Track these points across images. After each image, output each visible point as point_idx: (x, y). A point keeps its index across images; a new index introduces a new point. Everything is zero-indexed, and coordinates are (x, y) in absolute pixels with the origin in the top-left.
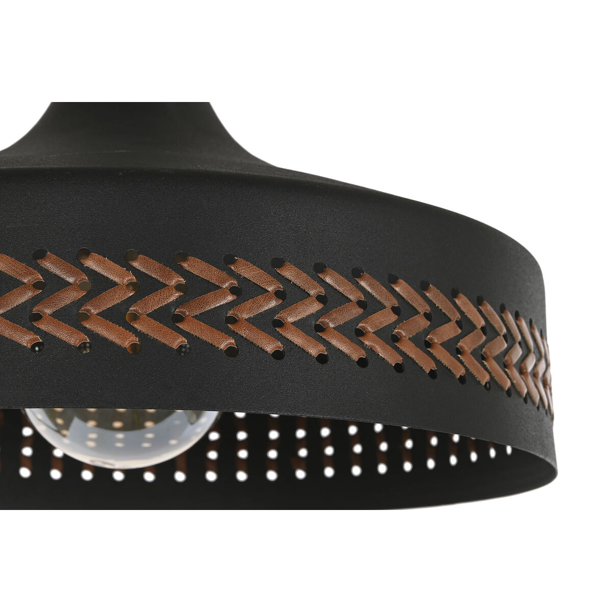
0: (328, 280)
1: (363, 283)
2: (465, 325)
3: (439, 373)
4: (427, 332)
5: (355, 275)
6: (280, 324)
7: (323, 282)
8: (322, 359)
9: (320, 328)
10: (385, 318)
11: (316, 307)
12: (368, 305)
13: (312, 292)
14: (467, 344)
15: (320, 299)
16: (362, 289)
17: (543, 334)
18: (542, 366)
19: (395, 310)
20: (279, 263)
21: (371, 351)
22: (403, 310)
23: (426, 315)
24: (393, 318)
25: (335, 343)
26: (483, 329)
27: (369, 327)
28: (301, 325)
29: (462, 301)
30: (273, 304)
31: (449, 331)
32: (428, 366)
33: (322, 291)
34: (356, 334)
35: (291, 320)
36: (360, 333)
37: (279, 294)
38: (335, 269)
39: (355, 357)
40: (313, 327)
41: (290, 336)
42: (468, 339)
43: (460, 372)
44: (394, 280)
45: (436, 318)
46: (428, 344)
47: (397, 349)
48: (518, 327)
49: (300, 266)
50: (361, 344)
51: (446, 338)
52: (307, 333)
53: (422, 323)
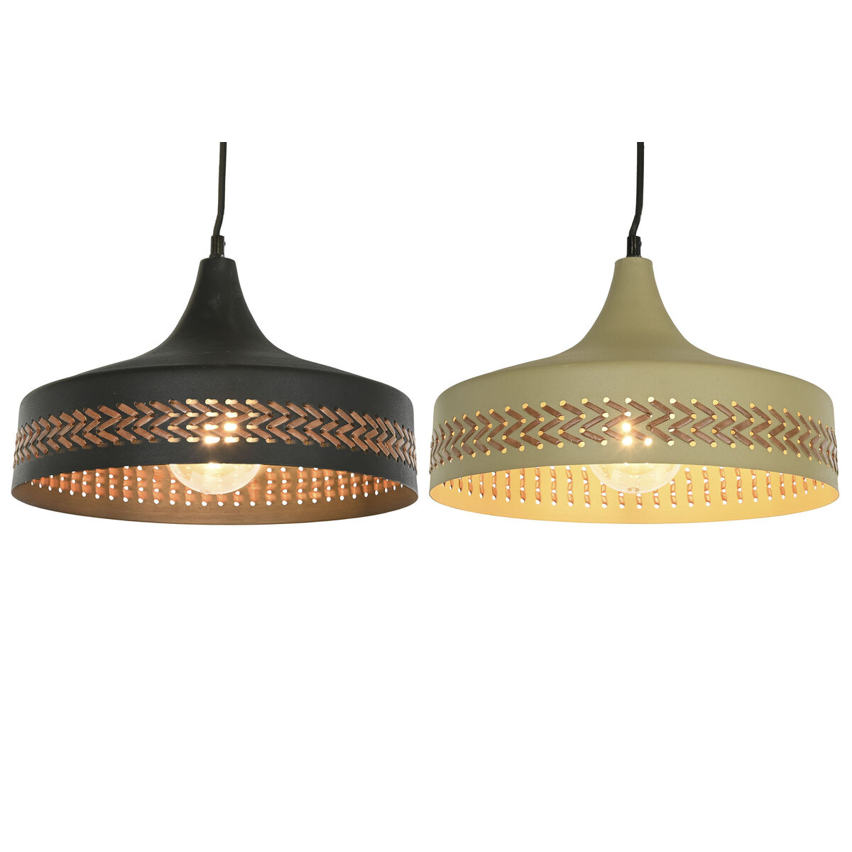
0: (291, 408)
1: (307, 409)
2: (356, 425)
3: (342, 446)
4: (336, 429)
5: (302, 405)
6: (270, 427)
7: (289, 409)
8: (288, 441)
9: (288, 429)
10: (317, 423)
11: (286, 420)
12: (309, 418)
13: (284, 414)
14: (356, 433)
15: (288, 416)
16: (307, 412)
17: (412, 433)
18: (408, 445)
19: (321, 420)
20: (269, 402)
21: (310, 438)
22: (326, 420)
23: (336, 421)
24: (321, 423)
25: (294, 434)
26: (365, 426)
27: (309, 427)
28: (279, 427)
29: (354, 415)
30: (267, 419)
31: (347, 428)
32: (336, 443)
33: (289, 413)
34: (303, 430)
35: (275, 425)
36: (306, 430)
37: (270, 415)
38: (294, 403)
39: (303, 440)
40: (284, 428)
41: (274, 432)
42: (357, 431)
43: (351, 445)
44: (321, 407)
45: (341, 423)
46: (337, 434)
47: (322, 436)
48: (395, 428)
49: (279, 403)
50: (306, 435)
51: (345, 431)
52: (282, 431)
53: (334, 425)
